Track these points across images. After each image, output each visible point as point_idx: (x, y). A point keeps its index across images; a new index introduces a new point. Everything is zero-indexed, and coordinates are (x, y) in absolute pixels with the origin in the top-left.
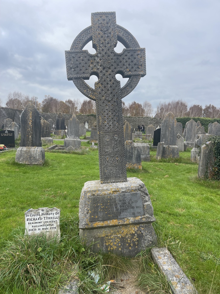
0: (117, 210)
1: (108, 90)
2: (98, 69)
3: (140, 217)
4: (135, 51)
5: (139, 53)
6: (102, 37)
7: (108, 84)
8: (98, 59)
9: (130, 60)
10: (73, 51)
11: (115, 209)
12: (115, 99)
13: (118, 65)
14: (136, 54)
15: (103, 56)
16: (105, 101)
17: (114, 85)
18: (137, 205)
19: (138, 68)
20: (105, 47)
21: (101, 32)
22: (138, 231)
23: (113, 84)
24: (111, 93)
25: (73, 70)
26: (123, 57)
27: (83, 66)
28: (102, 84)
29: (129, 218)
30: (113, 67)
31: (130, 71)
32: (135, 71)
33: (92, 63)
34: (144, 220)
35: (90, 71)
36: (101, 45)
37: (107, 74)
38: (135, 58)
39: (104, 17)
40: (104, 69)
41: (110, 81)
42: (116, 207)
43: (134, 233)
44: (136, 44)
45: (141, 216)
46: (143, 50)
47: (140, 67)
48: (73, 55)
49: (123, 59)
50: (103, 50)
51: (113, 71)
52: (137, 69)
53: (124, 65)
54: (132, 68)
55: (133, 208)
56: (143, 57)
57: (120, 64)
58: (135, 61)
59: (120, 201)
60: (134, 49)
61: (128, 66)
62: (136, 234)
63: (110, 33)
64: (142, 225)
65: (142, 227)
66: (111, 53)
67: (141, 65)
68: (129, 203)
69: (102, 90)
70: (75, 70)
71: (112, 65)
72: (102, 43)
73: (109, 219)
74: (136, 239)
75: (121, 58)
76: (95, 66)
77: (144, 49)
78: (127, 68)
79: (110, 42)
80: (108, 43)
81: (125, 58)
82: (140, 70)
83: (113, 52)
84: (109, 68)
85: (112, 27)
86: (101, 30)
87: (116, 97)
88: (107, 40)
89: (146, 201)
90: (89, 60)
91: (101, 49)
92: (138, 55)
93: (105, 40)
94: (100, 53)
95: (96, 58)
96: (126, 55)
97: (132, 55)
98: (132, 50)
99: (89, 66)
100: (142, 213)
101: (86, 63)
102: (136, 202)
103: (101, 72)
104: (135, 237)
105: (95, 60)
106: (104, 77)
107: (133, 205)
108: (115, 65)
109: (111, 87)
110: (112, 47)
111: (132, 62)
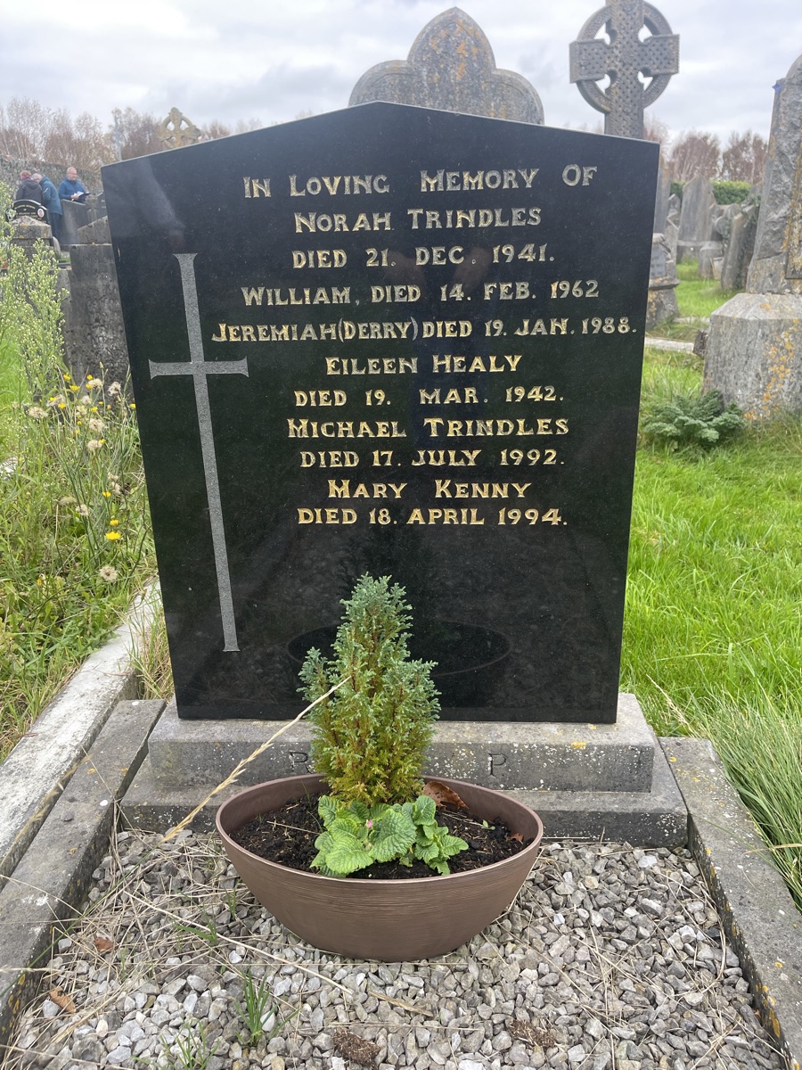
1: (628, 97)
3: (661, 279)
4: (666, 39)
5: (671, 41)
6: (624, 19)
7: (627, 88)
8: (616, 52)
9: (658, 53)
10: (585, 40)
12: (636, 111)
13: (642, 59)
14: (667, 43)
15: (624, 47)
16: (623, 114)
17: (636, 90)
19: (669, 63)
20: (628, 33)
21: (623, 13)
23: (635, 87)
25: (583, 68)
26: (649, 47)
27: (597, 63)
28: (620, 88)
30: (637, 62)
31: (657, 68)
32: (665, 67)
33: (609, 58)
34: (666, 283)
35: (606, 68)
36: (623, 31)
37: (628, 72)
38: (665, 49)
40: (624, 65)
41: (631, 83)
43: (651, 301)
44: (668, 29)
46: (676, 38)
47: (671, 62)
48: (585, 47)
49: (650, 50)
50: (624, 38)
51: (635, 69)
52: (667, 65)
53: (650, 59)
54: (661, 63)
56: (676, 48)
57: (645, 58)
58: (665, 53)
60: (664, 35)
61: (655, 61)
63: (635, 14)
66: (635, 42)
67: (673, 60)
69: (620, 97)
70: (586, 70)
71: (635, 60)
72: (624, 29)
74: (653, 308)
75: (647, 49)
77: (679, 35)
78: (654, 63)
79: (634, 26)
80: (631, 28)
81: (653, 48)
83: (637, 41)
84: (631, 65)
85: (638, 5)
86: (624, 10)
87: (637, 107)
88: (631, 23)
89: (669, 259)
90: (605, 53)
91: (622, 36)
92: (669, 44)
94: (620, 43)
95: (615, 50)
96: (654, 45)
97: (661, 45)
98: (662, 38)
99: (605, 62)
100: (664, 274)
101: (601, 58)
102: (657, 258)
103: (620, 70)
105: (613, 52)
106: (624, 78)
107: (653, 262)
108: (639, 60)
109: (631, 92)
110: (636, 34)
111: (661, 54)
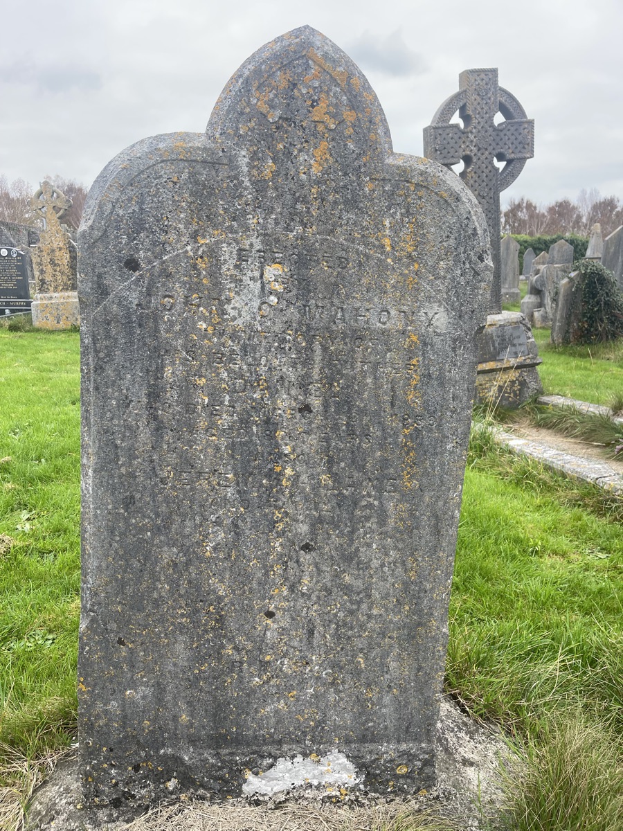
0: (495, 349)
1: (483, 181)
2: (471, 150)
3: (523, 358)
4: (520, 124)
5: (526, 126)
6: (479, 104)
7: (483, 172)
8: (471, 137)
9: (513, 137)
10: (440, 125)
11: (492, 348)
12: (491, 194)
13: (498, 144)
14: (522, 127)
15: (479, 132)
16: (479, 198)
17: (492, 174)
18: (520, 342)
19: (524, 148)
20: (483, 118)
21: (478, 98)
22: (519, 376)
23: (490, 172)
24: (487, 185)
26: (504, 132)
27: (452, 147)
28: (475, 173)
29: (510, 359)
30: (491, 148)
31: (513, 152)
32: (520, 152)
33: (464, 142)
34: (528, 361)
35: (461, 153)
36: (477, 116)
37: (483, 158)
38: (520, 134)
39: (483, 76)
40: (479, 150)
41: (487, 167)
42: (493, 346)
43: (515, 379)
44: (523, 114)
45: (524, 356)
46: (531, 123)
47: (526, 146)
48: (440, 131)
49: (505, 135)
50: (479, 123)
51: (490, 154)
52: (523, 150)
53: (505, 144)
54: (516, 148)
55: (514, 345)
56: (531, 132)
57: (500, 143)
58: (520, 138)
59: (498, 337)
60: (519, 120)
61: (510, 145)
62: (517, 382)
63: (490, 99)
64: (525, 369)
65: (525, 372)
66: (490, 126)
67: (528, 144)
68: (510, 340)
69: (475, 181)
70: (441, 153)
71: (490, 145)
72: (479, 113)
73: (486, 361)
74: (517, 387)
75: (502, 134)
76: (468, 146)
77: (533, 120)
78: (509, 148)
79: (489, 111)
80: (486, 113)
81: (508, 133)
83: (492, 125)
84: (486, 149)
85: (493, 90)
86: (478, 95)
87: (493, 191)
88: (486, 108)
89: (529, 338)
90: (460, 138)
91: (477, 121)
92: (524, 129)
93: (482, 108)
94: (475, 128)
95: (469, 135)
96: (509, 130)
97: (516, 130)
98: (517, 123)
99: (460, 147)
100: (526, 353)
101: (456, 143)
102: (519, 337)
103: (475, 155)
104: (516, 385)
105: (468, 137)
106: (479, 162)
107: (515, 342)
108: (494, 144)
109: (487, 176)
110: (491, 118)
111: (516, 139)
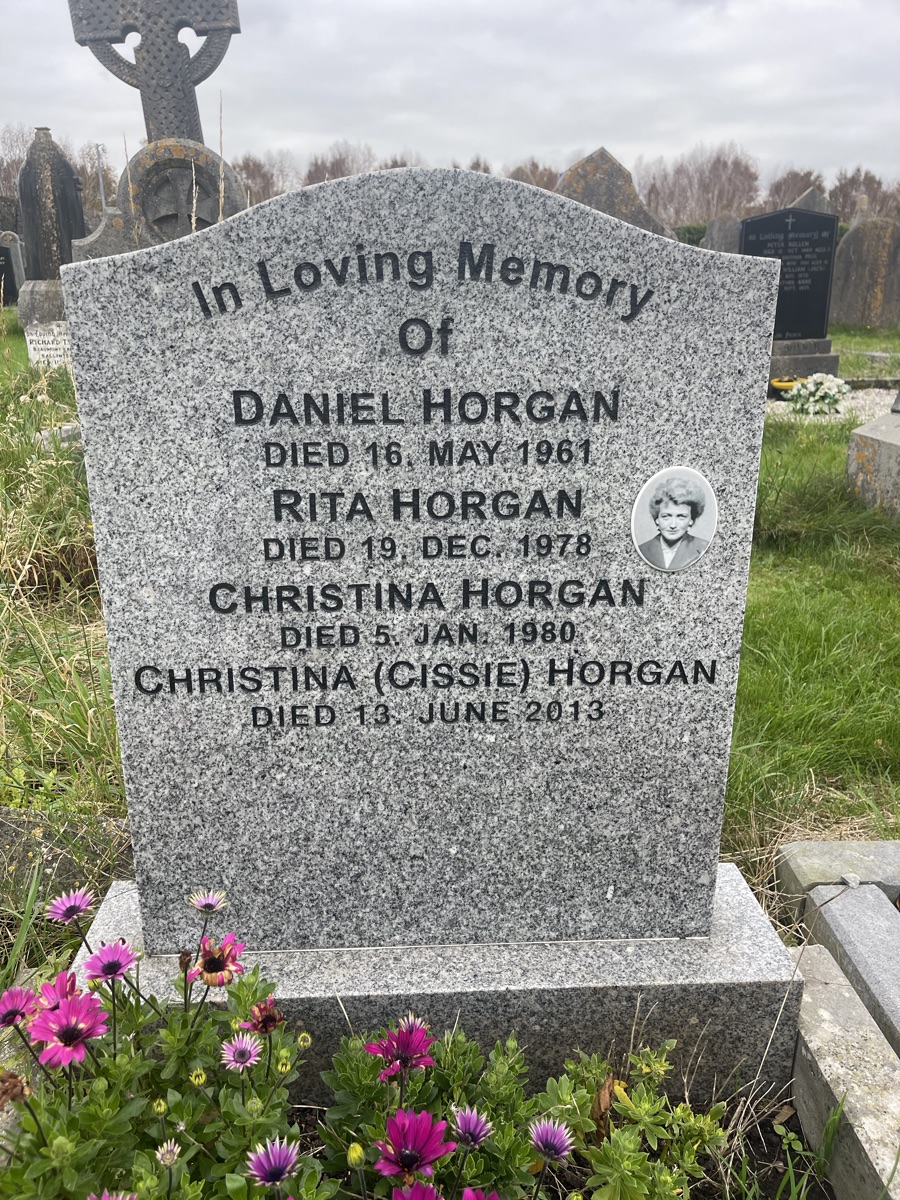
82: (224, 17)
